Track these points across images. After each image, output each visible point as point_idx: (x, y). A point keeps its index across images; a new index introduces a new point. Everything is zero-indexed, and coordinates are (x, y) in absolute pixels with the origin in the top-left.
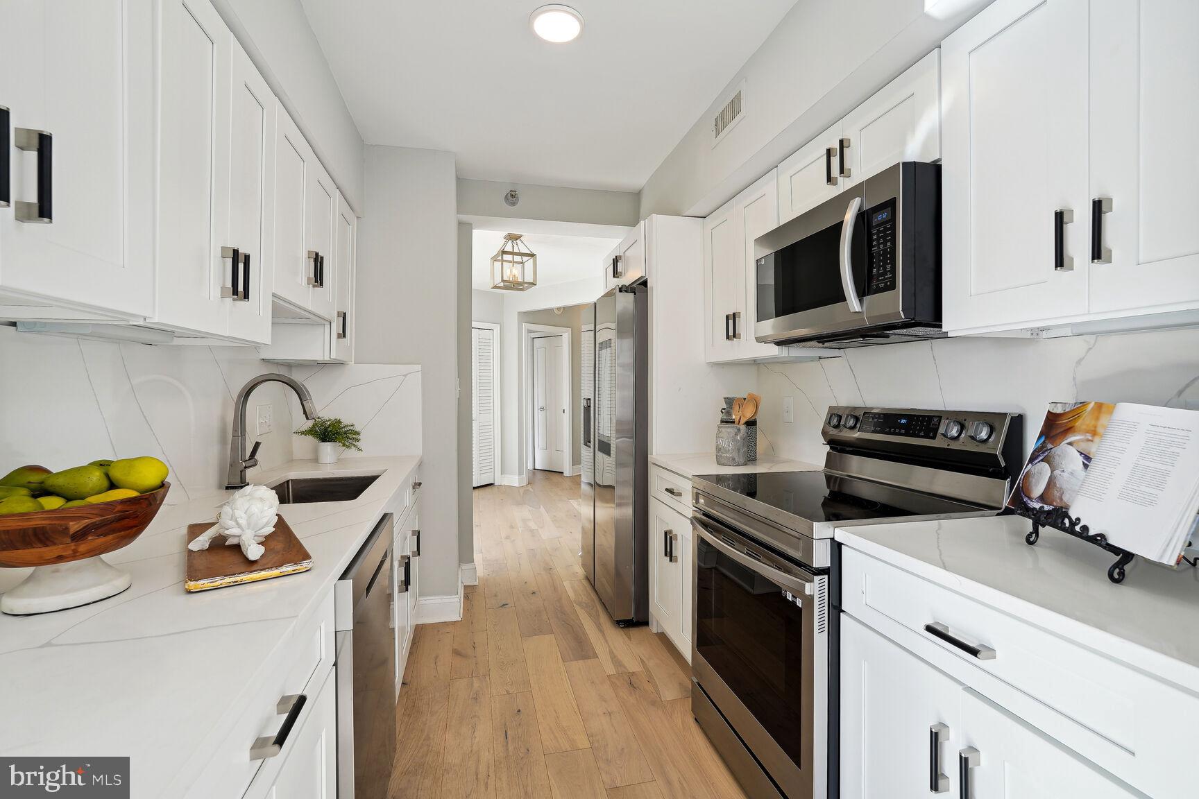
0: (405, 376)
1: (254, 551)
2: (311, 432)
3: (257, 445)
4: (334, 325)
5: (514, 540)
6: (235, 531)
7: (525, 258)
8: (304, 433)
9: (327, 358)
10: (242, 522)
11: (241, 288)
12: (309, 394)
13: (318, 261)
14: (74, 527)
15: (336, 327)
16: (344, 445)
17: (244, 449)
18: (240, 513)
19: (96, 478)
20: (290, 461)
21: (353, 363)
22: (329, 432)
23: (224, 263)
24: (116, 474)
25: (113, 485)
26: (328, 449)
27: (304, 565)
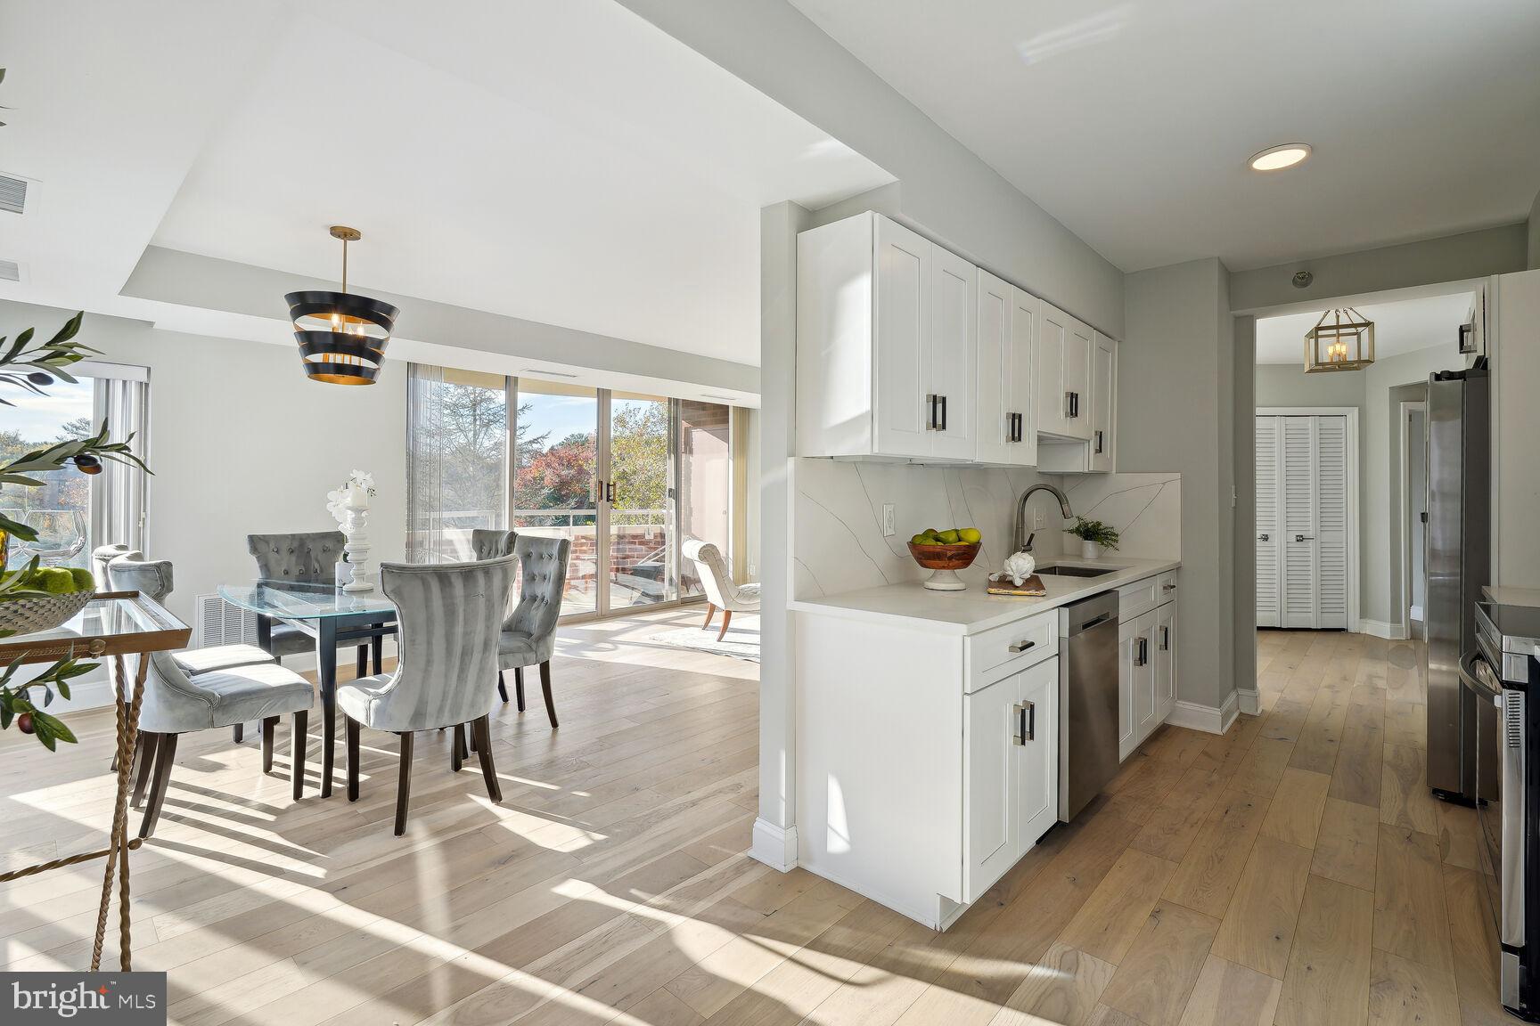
0: (1164, 484)
1: (1018, 582)
2: (1077, 531)
3: (1032, 535)
4: (1092, 443)
5: (1337, 692)
6: (1010, 573)
7: (1360, 329)
8: (1071, 532)
9: (1086, 471)
10: (1014, 568)
11: (1016, 435)
12: (1067, 500)
13: (1073, 398)
14: (949, 554)
15: (1093, 445)
16: (1103, 544)
17: (1023, 538)
18: (1013, 564)
19: (953, 537)
20: (1062, 555)
21: (1114, 471)
22: (1091, 532)
23: (1008, 422)
24: (962, 535)
25: (960, 540)
26: (1090, 546)
27: (1041, 593)
